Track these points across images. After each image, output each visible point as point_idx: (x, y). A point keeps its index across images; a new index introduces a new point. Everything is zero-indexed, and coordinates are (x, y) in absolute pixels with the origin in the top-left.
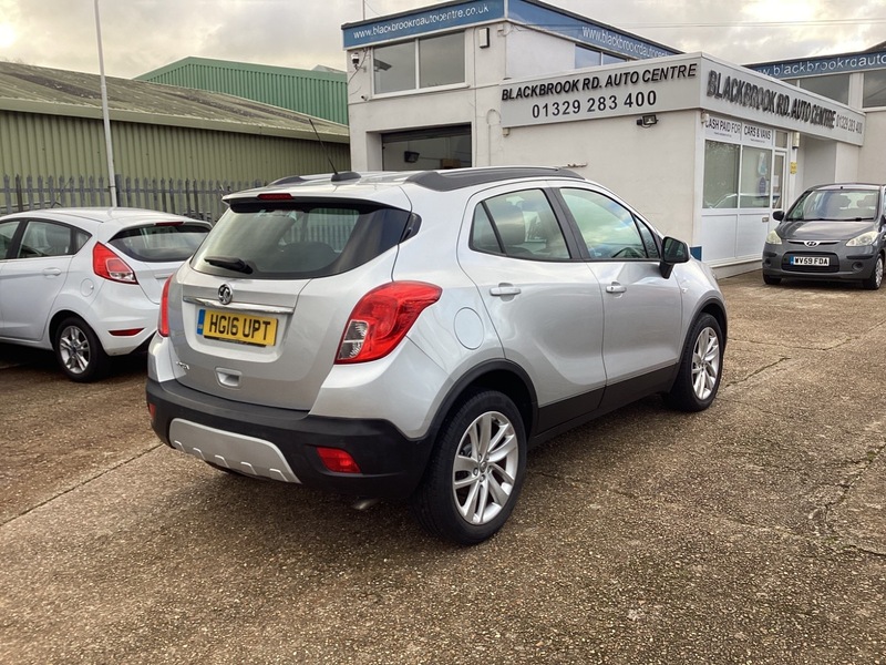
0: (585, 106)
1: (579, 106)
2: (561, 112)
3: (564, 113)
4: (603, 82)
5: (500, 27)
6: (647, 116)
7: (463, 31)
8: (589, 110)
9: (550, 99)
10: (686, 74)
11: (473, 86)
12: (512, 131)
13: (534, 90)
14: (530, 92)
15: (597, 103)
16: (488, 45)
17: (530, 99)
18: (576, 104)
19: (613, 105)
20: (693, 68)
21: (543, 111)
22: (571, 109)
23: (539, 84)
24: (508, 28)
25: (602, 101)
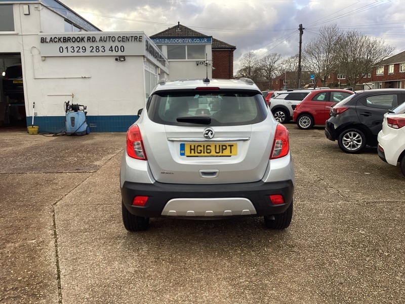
0: (89, 49)
1: (85, 49)
2: (76, 51)
3: (77, 52)
4: (98, 39)
5: (36, 6)
6: (120, 57)
7: (12, 4)
8: (91, 52)
9: (69, 45)
10: (138, 40)
11: (21, 34)
12: (47, 59)
13: (59, 39)
14: (57, 40)
15: (95, 49)
16: (29, 14)
17: (57, 44)
18: (84, 48)
19: (103, 51)
20: (140, 38)
21: (65, 50)
22: (81, 50)
23: (63, 37)
24: (41, 7)
25: (97, 48)
